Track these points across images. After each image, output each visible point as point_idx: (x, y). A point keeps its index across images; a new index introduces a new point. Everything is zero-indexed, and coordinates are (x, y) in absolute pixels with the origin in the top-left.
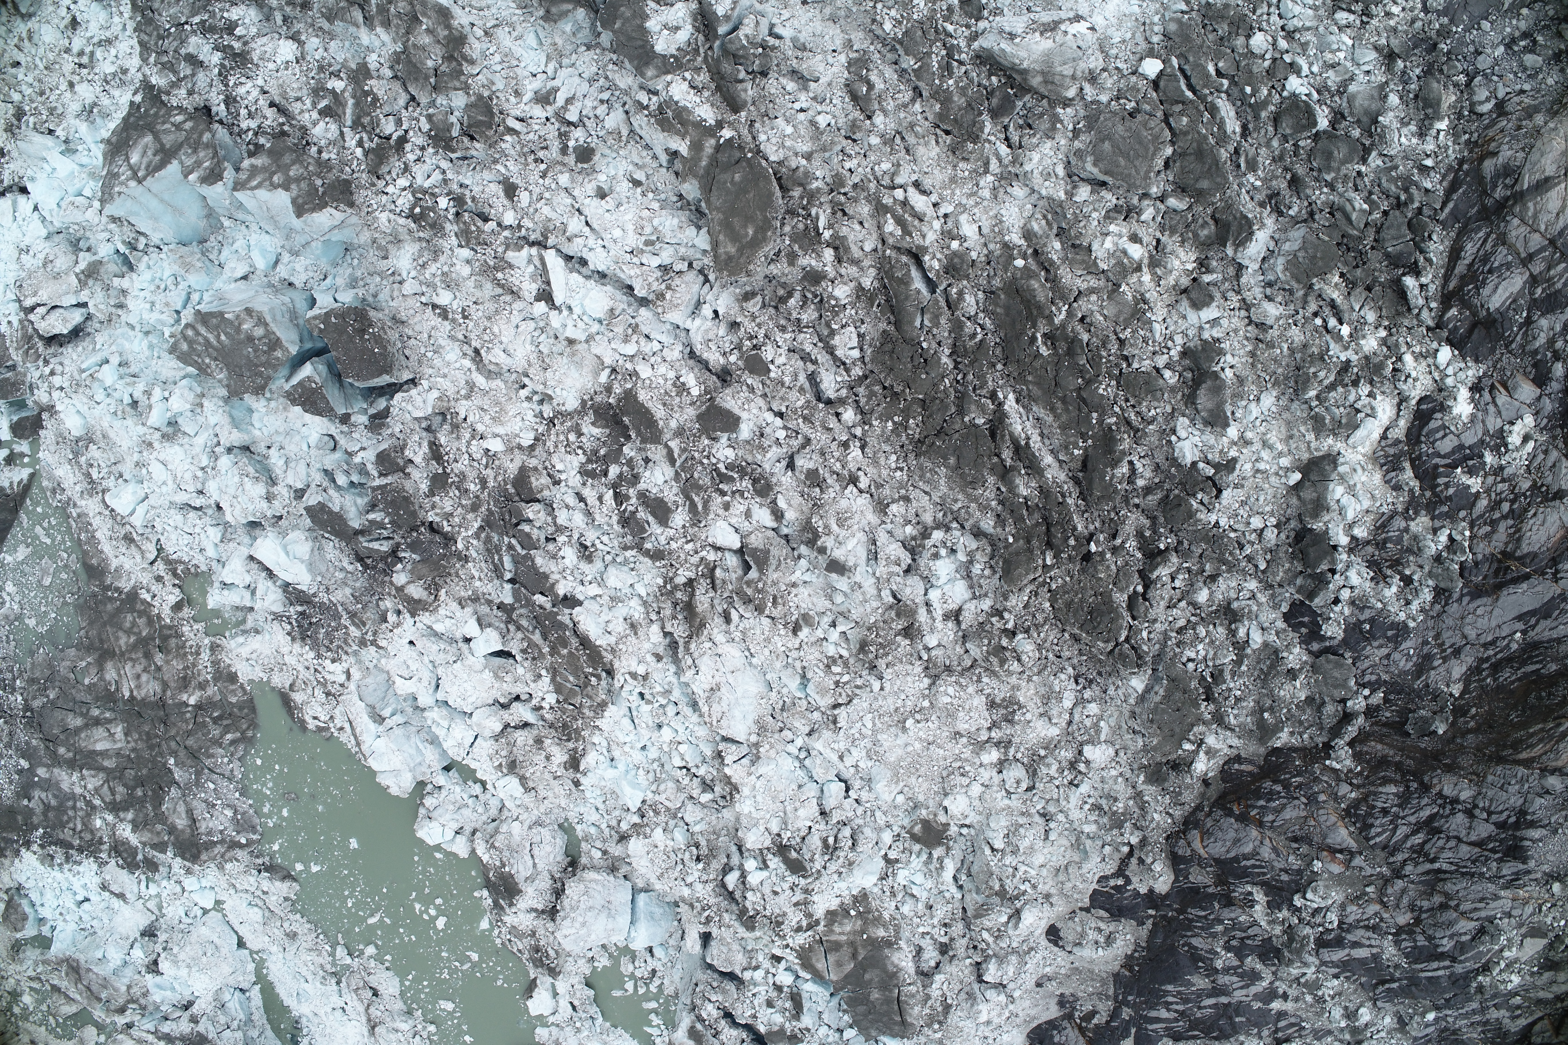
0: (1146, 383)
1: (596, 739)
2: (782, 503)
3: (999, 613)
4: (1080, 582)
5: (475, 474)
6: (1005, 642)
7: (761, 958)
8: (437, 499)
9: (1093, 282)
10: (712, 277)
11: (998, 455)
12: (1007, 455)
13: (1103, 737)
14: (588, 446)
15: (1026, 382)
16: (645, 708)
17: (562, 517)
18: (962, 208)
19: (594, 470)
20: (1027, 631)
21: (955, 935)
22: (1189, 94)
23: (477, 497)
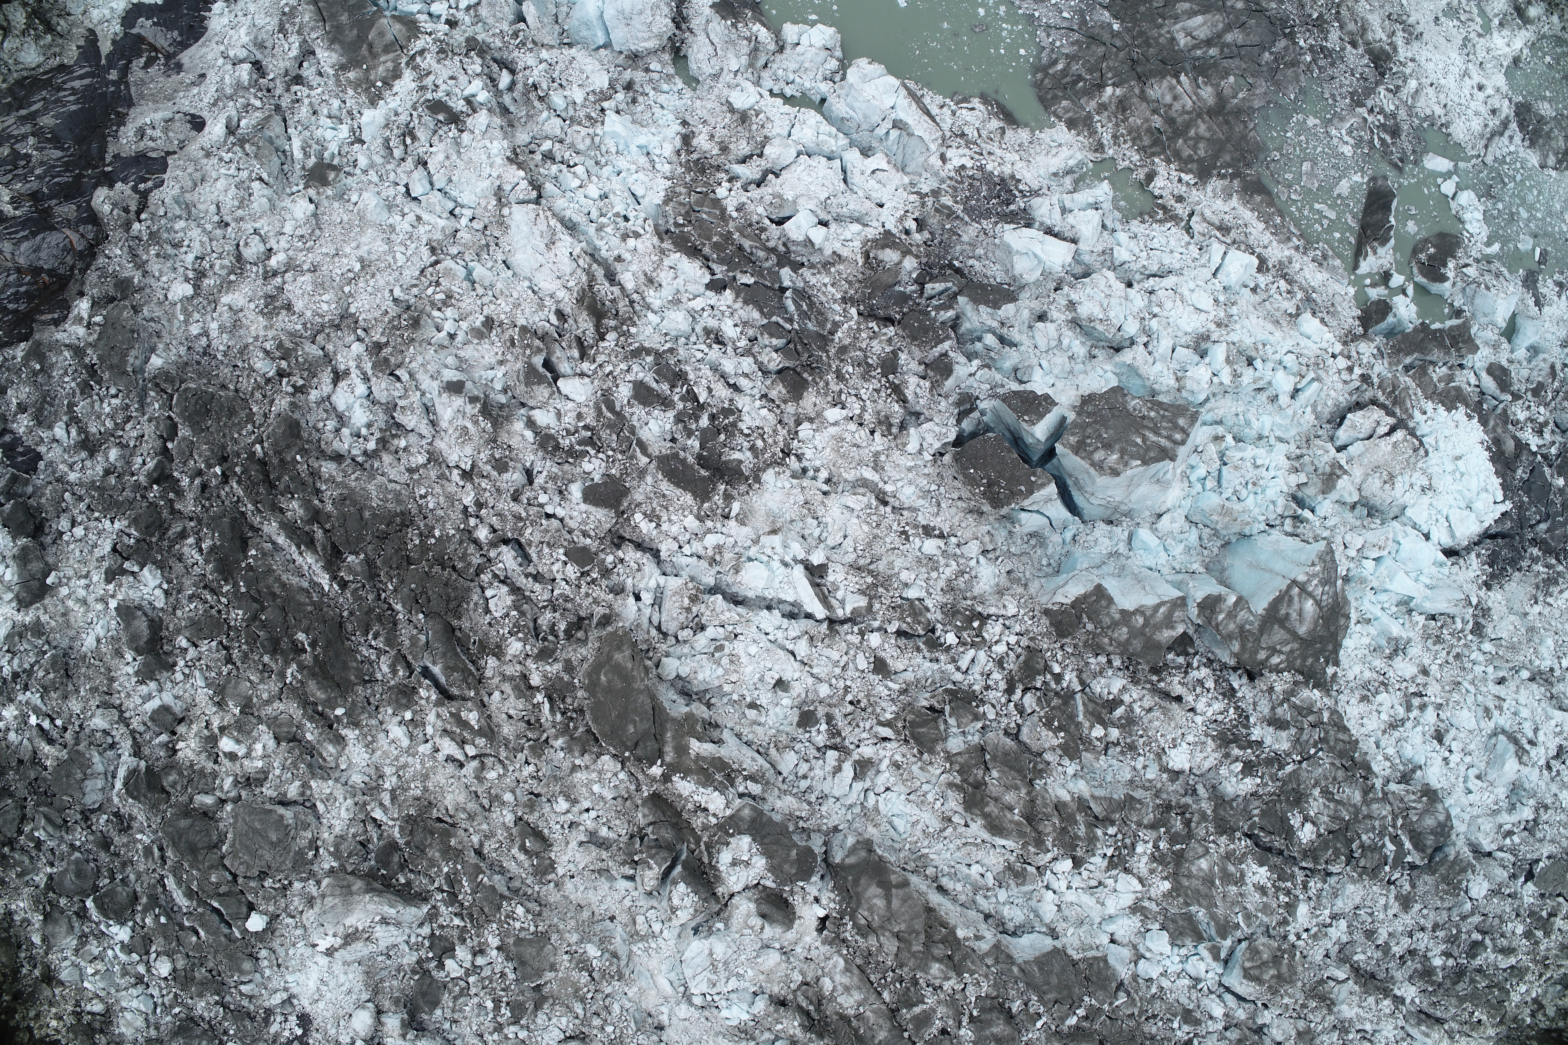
0: (201, 630)
1: (667, 167)
2: (529, 435)
3: (298, 390)
4: (224, 436)
5: (851, 382)
6: (284, 364)
7: (467, 19)
8: (888, 349)
9: (269, 710)
10: (654, 632)
11: (326, 531)
12: (319, 534)
13: (179, 306)
14: (740, 440)
15: (313, 603)
16: (619, 208)
17: (747, 364)
18: (410, 752)
19: (726, 417)
20: (268, 381)
21: (286, 95)
22: (216, 904)
23: (842, 361)
